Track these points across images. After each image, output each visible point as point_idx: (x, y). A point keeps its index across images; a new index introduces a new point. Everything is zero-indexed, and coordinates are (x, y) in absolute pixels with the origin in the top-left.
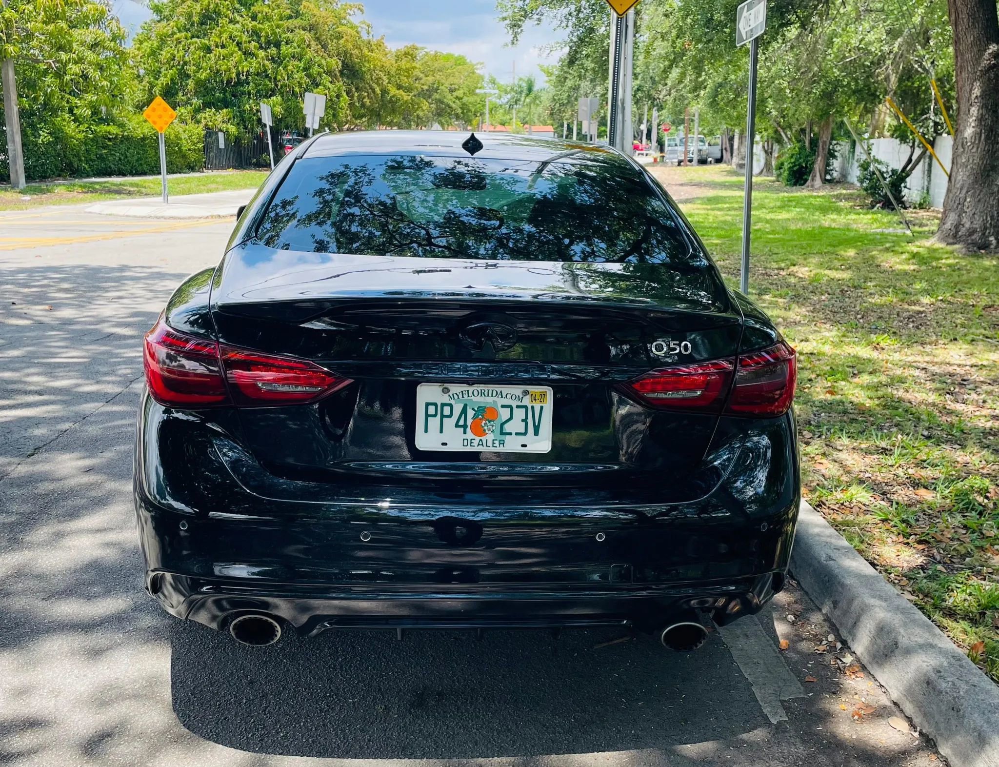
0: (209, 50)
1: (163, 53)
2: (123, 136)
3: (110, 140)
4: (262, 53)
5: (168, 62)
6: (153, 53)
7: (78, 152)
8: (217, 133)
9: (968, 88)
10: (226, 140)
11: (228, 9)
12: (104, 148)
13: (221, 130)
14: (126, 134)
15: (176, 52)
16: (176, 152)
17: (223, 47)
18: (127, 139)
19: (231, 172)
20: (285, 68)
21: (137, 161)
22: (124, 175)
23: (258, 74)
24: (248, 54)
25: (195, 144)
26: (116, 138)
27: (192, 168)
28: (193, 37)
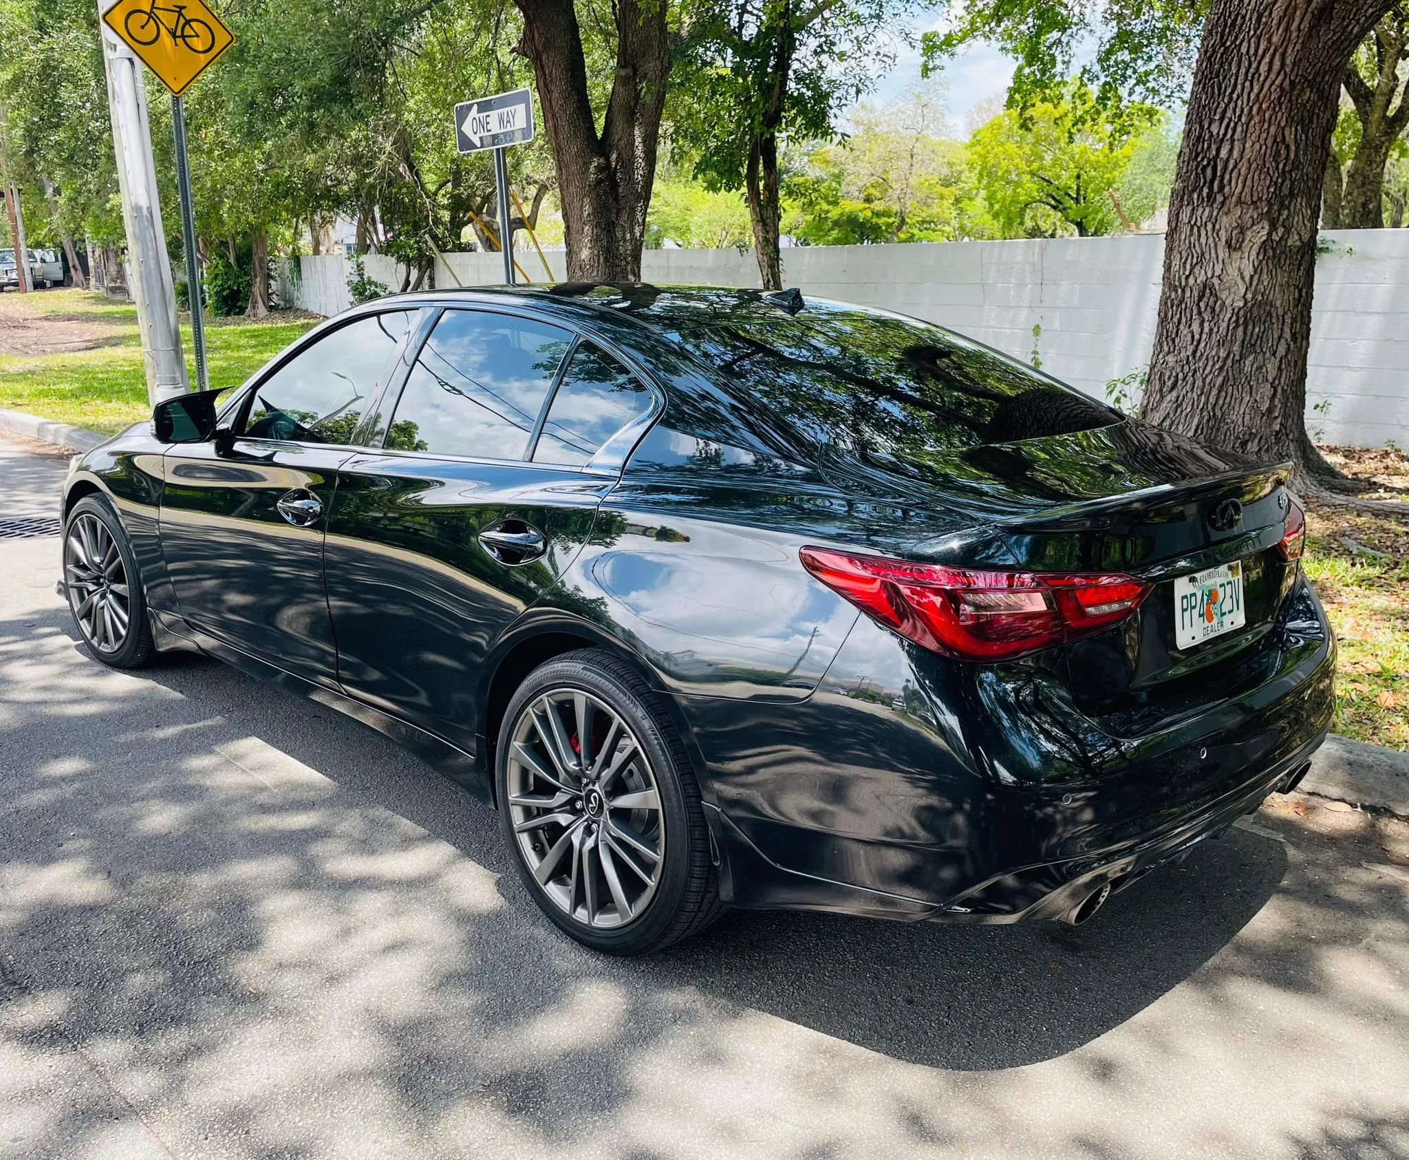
9: (577, 204)
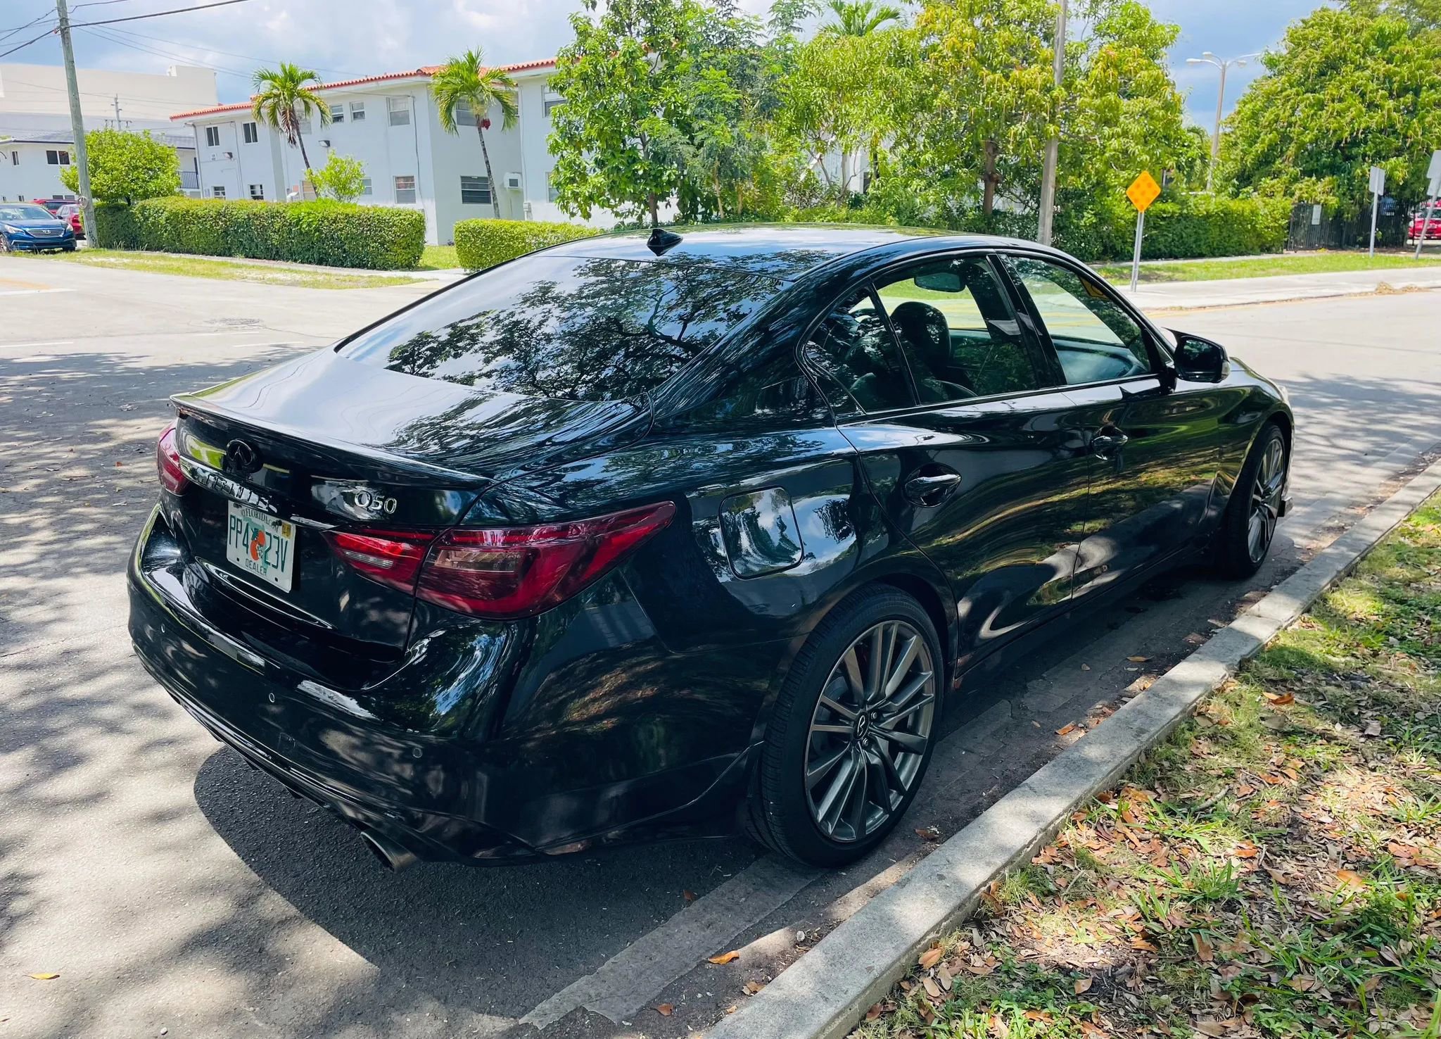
0: (1321, 105)
1: (1267, 114)
2: (1181, 214)
3: (1164, 219)
4: (1390, 104)
5: (1270, 125)
6: (1255, 115)
7: (1124, 234)
8: (1311, 207)
10: (1324, 214)
11: (1358, 53)
12: (1155, 228)
13: (1318, 203)
14: (1185, 211)
15: (1281, 112)
16: (1248, 231)
17: (1341, 100)
18: (1186, 217)
19: (1324, 253)
20: (1421, 120)
21: (1195, 242)
22: (1176, 258)
23: (1381, 131)
24: (1372, 106)
25: (1276, 220)
26: (1172, 216)
27: (1266, 249)
28: (1307, 91)
